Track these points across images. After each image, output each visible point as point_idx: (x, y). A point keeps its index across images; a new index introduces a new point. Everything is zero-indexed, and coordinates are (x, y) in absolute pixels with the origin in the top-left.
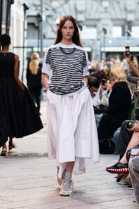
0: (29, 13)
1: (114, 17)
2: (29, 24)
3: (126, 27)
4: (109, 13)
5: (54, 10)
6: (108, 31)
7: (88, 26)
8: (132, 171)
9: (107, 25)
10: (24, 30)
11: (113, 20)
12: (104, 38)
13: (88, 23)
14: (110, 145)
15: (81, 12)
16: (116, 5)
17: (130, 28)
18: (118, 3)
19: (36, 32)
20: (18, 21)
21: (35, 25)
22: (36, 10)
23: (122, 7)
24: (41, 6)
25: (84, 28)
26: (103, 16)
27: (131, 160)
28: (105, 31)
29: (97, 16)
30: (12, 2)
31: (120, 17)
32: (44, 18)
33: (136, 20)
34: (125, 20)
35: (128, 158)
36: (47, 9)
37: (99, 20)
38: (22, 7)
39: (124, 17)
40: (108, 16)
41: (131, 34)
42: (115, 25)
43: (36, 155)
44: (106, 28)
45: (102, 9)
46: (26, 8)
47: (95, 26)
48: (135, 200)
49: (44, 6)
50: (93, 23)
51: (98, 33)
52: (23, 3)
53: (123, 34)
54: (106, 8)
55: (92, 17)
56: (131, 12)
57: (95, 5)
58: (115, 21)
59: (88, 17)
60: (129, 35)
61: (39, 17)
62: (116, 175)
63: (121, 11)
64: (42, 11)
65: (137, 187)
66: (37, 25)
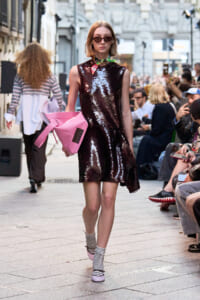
0: (61, 24)
1: (154, 29)
2: (60, 37)
3: (168, 41)
4: (149, 25)
5: (88, 21)
6: (148, 45)
7: (126, 39)
8: (179, 199)
9: (146, 38)
10: (56, 43)
11: (153, 33)
12: (144, 53)
13: (126, 36)
14: (152, 170)
15: (118, 24)
16: (156, 16)
17: (172, 42)
18: (159, 13)
19: (68, 46)
20: (49, 33)
21: (67, 38)
22: (69, 21)
23: (163, 18)
24: (74, 16)
25: (122, 41)
26: (142, 28)
27: (177, 187)
28: (144, 44)
29: (135, 29)
30: (43, 13)
31: (160, 29)
32: (77, 30)
33: (179, 33)
34: (166, 33)
35: (174, 185)
36: (80, 21)
37: (137, 33)
38: (54, 18)
39: (165, 29)
40: (147, 28)
41: (174, 48)
42: (155, 38)
43: (71, 181)
44: (145, 41)
45: (140, 21)
46: (58, 19)
47: (133, 39)
48: (182, 230)
49: (78, 17)
50: (131, 36)
51: (137, 47)
52: (54, 13)
53: (164, 48)
54: (145, 20)
55: (130, 29)
56: (173, 24)
57: (134, 16)
58: (155, 34)
59: (126, 29)
60: (171, 49)
61: (72, 28)
62: (160, 204)
63: (161, 21)
64: (75, 22)
65: (184, 217)
66: (69, 37)
